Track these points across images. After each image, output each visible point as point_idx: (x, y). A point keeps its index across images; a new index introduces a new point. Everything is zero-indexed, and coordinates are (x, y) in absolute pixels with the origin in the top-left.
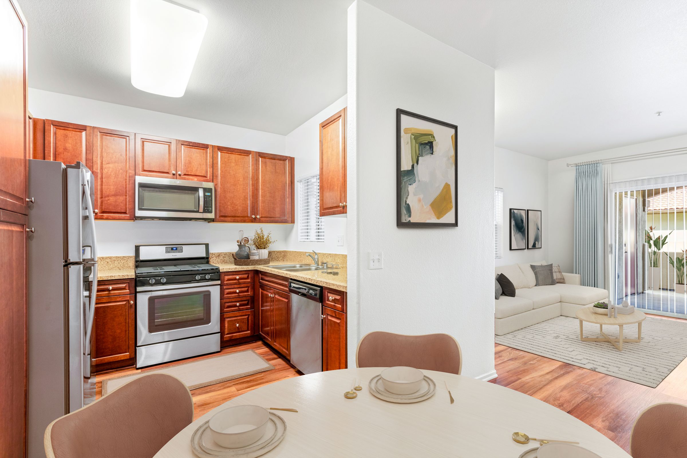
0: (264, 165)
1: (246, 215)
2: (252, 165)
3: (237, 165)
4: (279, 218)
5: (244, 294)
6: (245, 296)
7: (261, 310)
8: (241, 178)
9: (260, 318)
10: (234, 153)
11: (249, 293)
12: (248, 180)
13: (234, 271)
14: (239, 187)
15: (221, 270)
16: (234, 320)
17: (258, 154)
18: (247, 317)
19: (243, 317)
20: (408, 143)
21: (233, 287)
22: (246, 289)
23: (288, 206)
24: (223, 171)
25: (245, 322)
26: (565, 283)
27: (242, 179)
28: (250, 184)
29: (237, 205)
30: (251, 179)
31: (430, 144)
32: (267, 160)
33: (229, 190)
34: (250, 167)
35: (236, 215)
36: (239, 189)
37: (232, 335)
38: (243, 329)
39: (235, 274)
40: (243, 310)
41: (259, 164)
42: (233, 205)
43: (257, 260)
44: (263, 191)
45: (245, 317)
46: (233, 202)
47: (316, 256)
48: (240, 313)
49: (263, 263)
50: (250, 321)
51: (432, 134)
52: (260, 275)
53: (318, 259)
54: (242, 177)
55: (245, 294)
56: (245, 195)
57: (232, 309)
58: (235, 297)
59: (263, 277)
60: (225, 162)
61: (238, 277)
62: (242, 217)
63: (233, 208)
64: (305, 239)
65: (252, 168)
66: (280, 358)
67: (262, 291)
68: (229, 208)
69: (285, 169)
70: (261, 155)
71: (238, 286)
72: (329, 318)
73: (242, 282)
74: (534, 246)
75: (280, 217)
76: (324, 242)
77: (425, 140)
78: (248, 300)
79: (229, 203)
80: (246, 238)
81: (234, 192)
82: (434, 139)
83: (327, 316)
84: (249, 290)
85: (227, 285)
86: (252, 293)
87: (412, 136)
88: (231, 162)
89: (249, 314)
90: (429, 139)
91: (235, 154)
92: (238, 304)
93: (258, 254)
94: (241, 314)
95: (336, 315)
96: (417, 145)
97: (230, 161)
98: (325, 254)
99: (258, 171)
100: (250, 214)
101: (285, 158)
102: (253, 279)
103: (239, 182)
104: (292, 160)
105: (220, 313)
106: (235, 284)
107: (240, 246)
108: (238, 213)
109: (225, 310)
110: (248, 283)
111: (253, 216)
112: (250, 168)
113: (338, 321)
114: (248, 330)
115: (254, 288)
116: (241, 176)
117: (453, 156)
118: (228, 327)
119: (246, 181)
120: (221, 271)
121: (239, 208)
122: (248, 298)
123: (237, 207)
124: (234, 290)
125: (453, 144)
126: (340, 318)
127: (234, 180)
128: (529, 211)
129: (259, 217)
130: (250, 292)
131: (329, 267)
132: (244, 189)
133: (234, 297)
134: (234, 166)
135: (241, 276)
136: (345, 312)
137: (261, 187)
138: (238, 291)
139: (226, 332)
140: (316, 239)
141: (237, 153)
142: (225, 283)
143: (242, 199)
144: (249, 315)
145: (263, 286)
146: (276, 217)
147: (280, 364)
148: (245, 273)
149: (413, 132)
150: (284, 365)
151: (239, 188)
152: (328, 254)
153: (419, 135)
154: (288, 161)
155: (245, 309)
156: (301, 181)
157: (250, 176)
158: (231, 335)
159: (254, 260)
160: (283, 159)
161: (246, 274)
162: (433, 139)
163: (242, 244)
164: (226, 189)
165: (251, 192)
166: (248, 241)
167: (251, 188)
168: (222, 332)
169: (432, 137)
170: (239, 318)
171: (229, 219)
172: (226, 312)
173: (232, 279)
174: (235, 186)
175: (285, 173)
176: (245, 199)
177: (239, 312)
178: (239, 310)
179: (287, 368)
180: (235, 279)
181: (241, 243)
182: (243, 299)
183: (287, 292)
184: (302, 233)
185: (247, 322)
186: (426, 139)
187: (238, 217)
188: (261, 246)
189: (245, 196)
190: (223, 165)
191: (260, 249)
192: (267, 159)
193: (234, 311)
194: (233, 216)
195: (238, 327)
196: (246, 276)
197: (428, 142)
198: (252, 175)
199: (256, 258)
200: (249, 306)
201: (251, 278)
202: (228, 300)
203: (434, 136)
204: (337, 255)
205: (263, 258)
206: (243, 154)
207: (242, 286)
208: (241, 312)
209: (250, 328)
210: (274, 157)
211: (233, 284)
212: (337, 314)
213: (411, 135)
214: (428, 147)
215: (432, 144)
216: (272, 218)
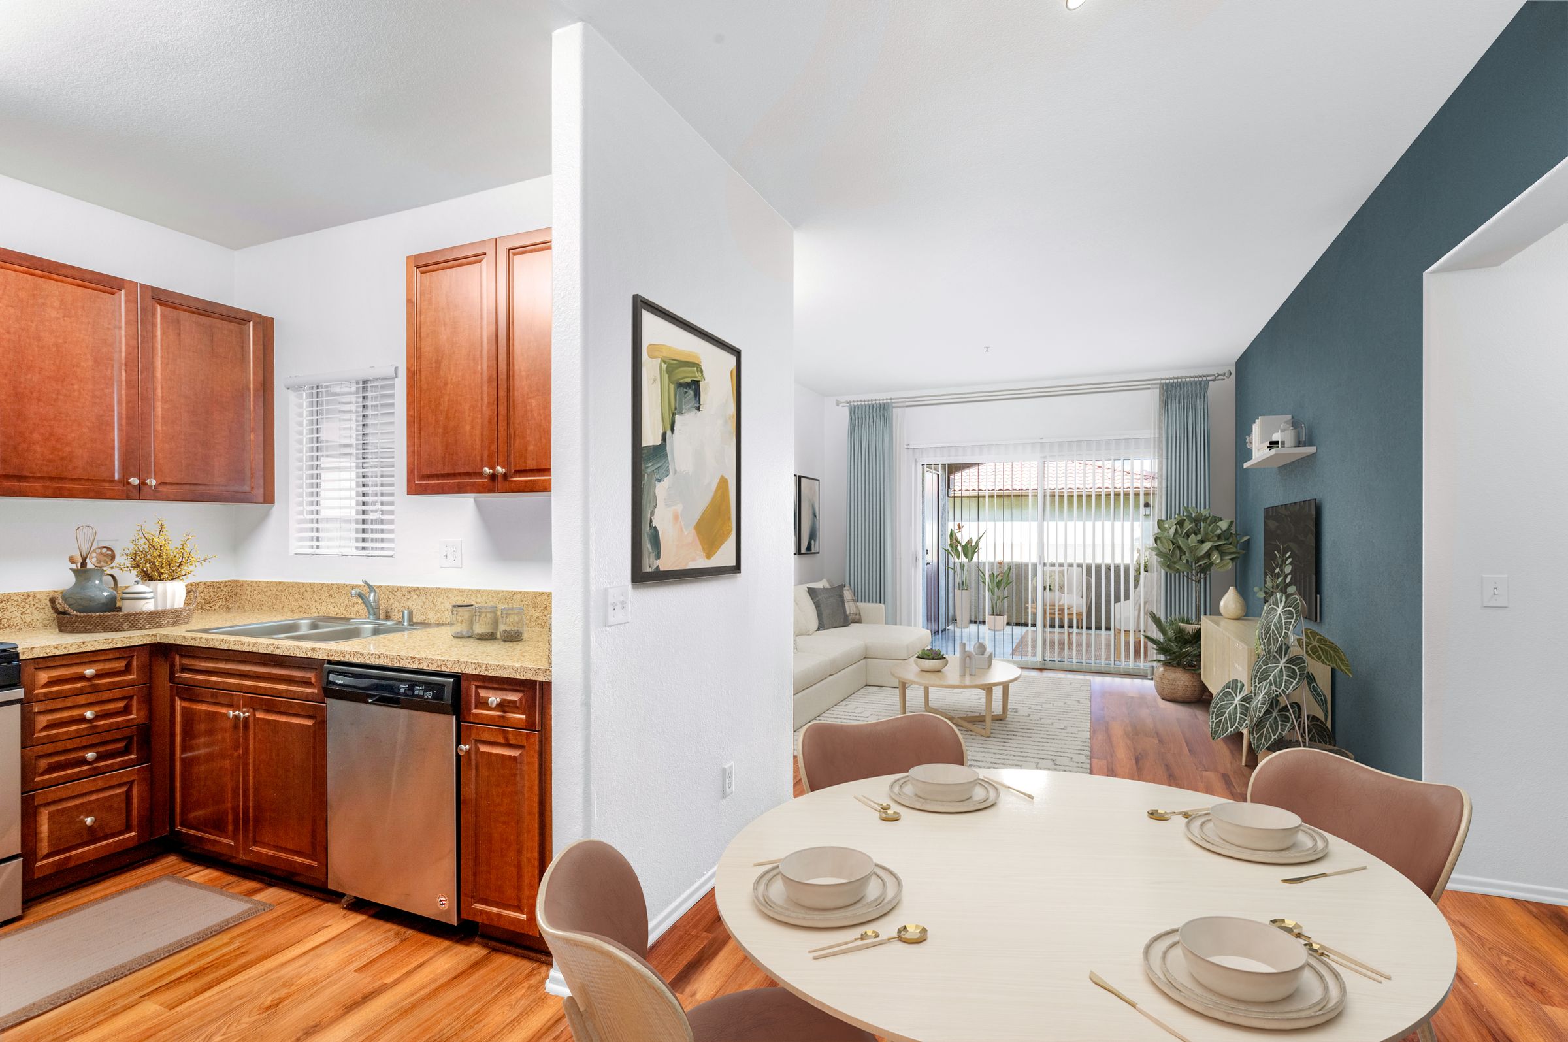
0: (171, 328)
1: (105, 475)
2: (127, 323)
3: (69, 317)
4: (223, 488)
5: (111, 720)
6: (118, 727)
7: (183, 760)
8: (87, 360)
9: (178, 784)
10: (56, 277)
11: (133, 716)
12: (113, 366)
13: (76, 651)
14: (76, 387)
15: (23, 653)
16: (76, 806)
17: (150, 294)
18: (124, 789)
19: (111, 793)
20: (655, 380)
21: (69, 704)
22: (121, 704)
23: (255, 455)
24: (12, 330)
25: (115, 806)
26: (861, 623)
27: (90, 363)
28: (121, 381)
29: (68, 444)
30: (123, 367)
31: (695, 386)
32: (184, 315)
33: (35, 394)
34: (120, 328)
35: (65, 474)
36: (76, 394)
37: (67, 855)
38: (111, 828)
39: (78, 661)
40: (110, 769)
41: (154, 324)
42: (54, 442)
43: (151, 613)
44: (166, 406)
45: (118, 791)
46: (51, 435)
47: (372, 595)
48: (100, 782)
49: (172, 621)
50: (135, 801)
51: (698, 365)
52: (177, 658)
53: (377, 602)
54: (89, 356)
55: (118, 722)
56: (101, 412)
57: (68, 772)
58: (79, 735)
59: (185, 661)
60: (22, 301)
61: (89, 672)
62: (88, 480)
63: (52, 453)
64: (312, 547)
65: (126, 332)
66: (270, 885)
67: (186, 704)
68: (35, 452)
69: (242, 347)
70: (160, 297)
71: (92, 698)
72: (484, 749)
73: (105, 684)
74: (809, 548)
75: (225, 486)
76: (392, 556)
77: (686, 376)
78: (130, 738)
79: (36, 436)
80: (105, 547)
81: (56, 400)
82: (702, 375)
83: (476, 744)
84: (131, 705)
85: (47, 697)
86: (143, 713)
87: (663, 363)
88: (43, 304)
89: (132, 779)
90: (693, 375)
91: (62, 281)
92: (90, 755)
93: (151, 595)
94: (100, 784)
95: (507, 739)
96: (672, 386)
97: (41, 301)
98: (399, 589)
99: (151, 344)
100: (119, 473)
101: (242, 316)
102: (148, 671)
103: (78, 370)
104: (266, 326)
105: (22, 794)
106: (81, 692)
107: (82, 572)
108: (75, 468)
109: (37, 782)
110: (130, 684)
111: (134, 481)
112: (120, 334)
113: (515, 753)
114: (128, 829)
115: (148, 699)
116: (85, 354)
117: (734, 416)
118: (50, 832)
119: (107, 370)
120: (22, 657)
121: (79, 452)
122: (127, 732)
123: (68, 449)
124: (75, 713)
125: (733, 388)
126: (520, 744)
127: (58, 362)
128: (802, 479)
129: (154, 482)
130: (134, 711)
131: (417, 623)
132: (98, 393)
133: (74, 735)
134: (58, 319)
135: (100, 666)
136: (537, 730)
137: (162, 393)
138: (89, 714)
139: (44, 847)
140: (357, 548)
141: (69, 280)
142: (38, 694)
143: (87, 423)
144: (132, 783)
145: (189, 692)
146: (213, 485)
147: (281, 901)
148: (118, 656)
149: (665, 354)
150: (295, 902)
151: (79, 391)
152: (411, 588)
153: (675, 364)
154: (254, 326)
155: (117, 767)
156: (299, 388)
157: (121, 356)
158: (62, 856)
159: (142, 613)
160: (238, 318)
161: (123, 658)
162: (700, 374)
163: (89, 566)
164: (25, 388)
165: (124, 405)
166: (113, 558)
167: (123, 392)
168: (28, 853)
169: (699, 369)
170: (94, 797)
171: (38, 485)
172: (41, 786)
173: (67, 677)
174: (63, 382)
175: (244, 359)
176: (103, 425)
177: (94, 780)
178: (96, 772)
179: (310, 906)
180: (82, 678)
181: (84, 564)
182: (109, 738)
183: (310, 699)
184: (302, 530)
185: (123, 805)
186: (688, 375)
187: (73, 480)
188: (162, 571)
189: (102, 416)
190: (12, 310)
191: (157, 580)
192: (182, 313)
193: (75, 778)
194: (51, 479)
195: (90, 827)
196: (120, 665)
197: (692, 381)
198: (128, 354)
199: (149, 606)
200: (133, 756)
201: (140, 669)
202: (49, 748)
203: (703, 368)
204: (443, 590)
205: (168, 607)
206: (91, 285)
207: (106, 695)
208: (101, 778)
209: (135, 823)
210: (206, 311)
211: (70, 694)
212: (510, 736)
213: (661, 363)
214: (691, 393)
215: (699, 386)
216: (200, 487)
